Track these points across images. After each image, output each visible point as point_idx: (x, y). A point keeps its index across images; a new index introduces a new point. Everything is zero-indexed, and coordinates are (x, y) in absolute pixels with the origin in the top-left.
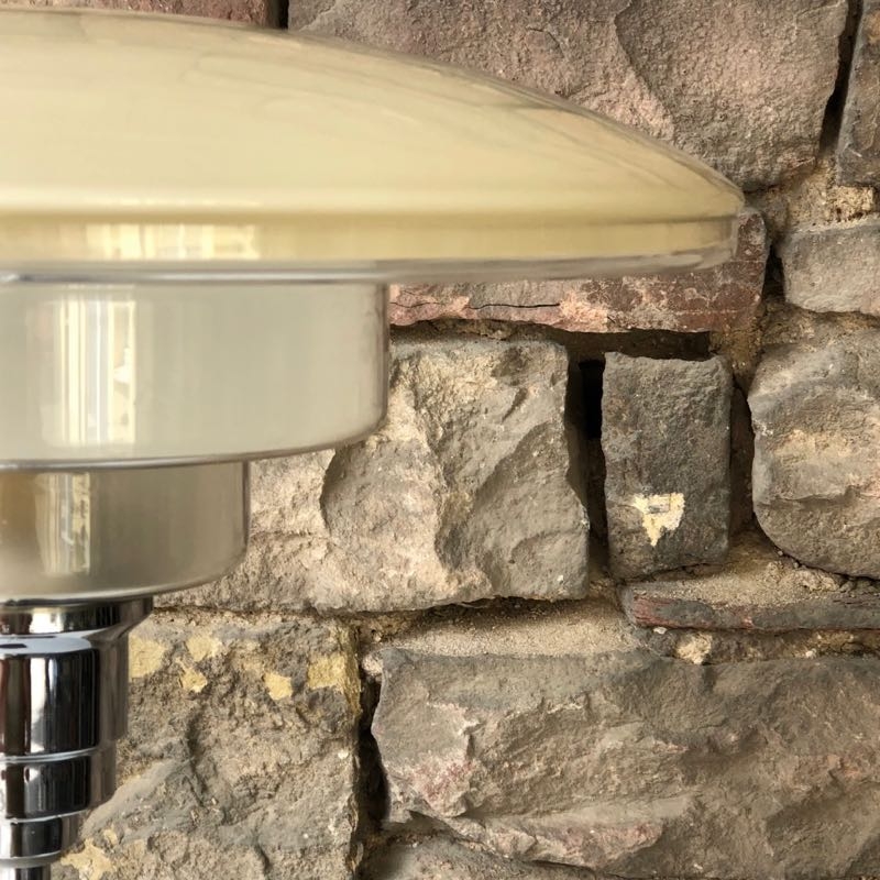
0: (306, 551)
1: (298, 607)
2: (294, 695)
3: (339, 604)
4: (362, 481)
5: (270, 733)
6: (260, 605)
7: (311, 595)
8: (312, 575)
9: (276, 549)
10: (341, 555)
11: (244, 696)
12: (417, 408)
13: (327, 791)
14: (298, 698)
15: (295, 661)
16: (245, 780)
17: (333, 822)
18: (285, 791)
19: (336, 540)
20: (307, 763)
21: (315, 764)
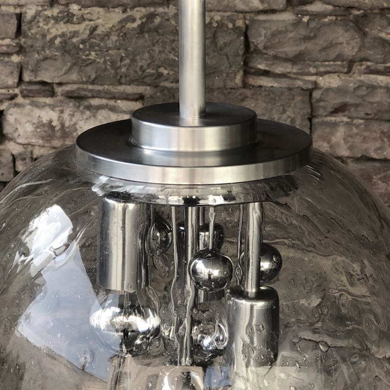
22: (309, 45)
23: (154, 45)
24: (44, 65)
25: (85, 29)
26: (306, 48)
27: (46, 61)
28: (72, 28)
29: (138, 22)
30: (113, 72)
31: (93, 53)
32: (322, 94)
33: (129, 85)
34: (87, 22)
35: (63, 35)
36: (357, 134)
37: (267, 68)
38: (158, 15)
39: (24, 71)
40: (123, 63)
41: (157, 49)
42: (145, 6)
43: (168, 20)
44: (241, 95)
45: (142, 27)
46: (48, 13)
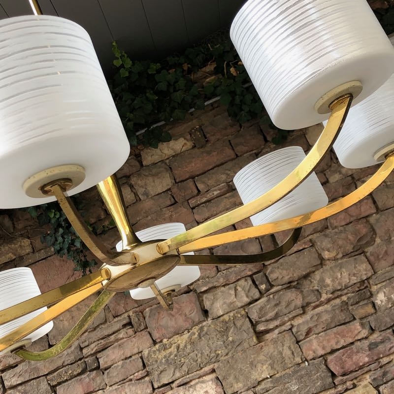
0: (236, 303)
3: (241, 306)
4: (238, 295)
5: (240, 320)
6: (235, 309)
8: (238, 305)
11: (237, 318)
12: (240, 287)
13: (247, 323)
14: (241, 316)
15: (240, 313)
16: (240, 325)
17: (249, 325)
18: (244, 325)
19: (238, 300)
21: (245, 321)
22: (279, 308)
23: (208, 341)
24: (162, 375)
25: (174, 349)
26: (278, 309)
27: (162, 373)
28: (168, 351)
29: (197, 333)
30: (195, 363)
31: (182, 359)
32: (297, 329)
33: (206, 366)
34: (174, 345)
35: (165, 357)
36: (323, 340)
37: (265, 328)
38: (204, 326)
39: (153, 383)
40: (198, 357)
41: (210, 342)
42: (197, 325)
43: (210, 326)
44: (259, 346)
45: (199, 335)
46: (154, 349)
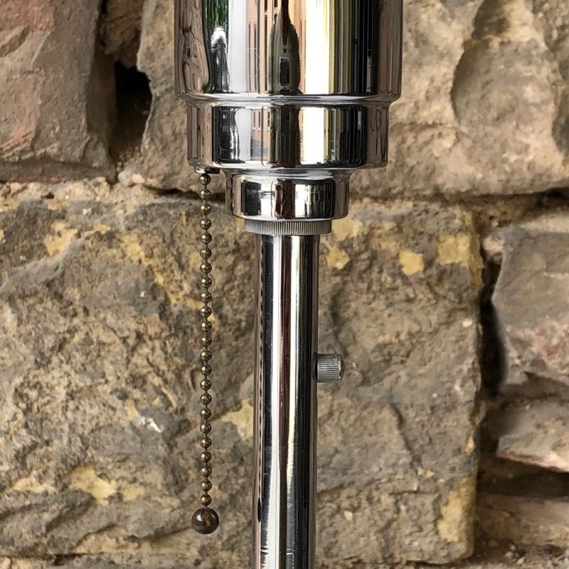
0: (437, 141)
1: (428, 192)
2: (425, 270)
3: (465, 187)
4: (488, 77)
5: (403, 305)
6: (395, 191)
7: (440, 181)
8: (442, 162)
9: (410, 140)
10: (468, 143)
11: (381, 271)
12: (535, 11)
13: (453, 356)
14: (429, 272)
15: (426, 239)
16: (381, 347)
17: (458, 382)
18: (415, 356)
19: (464, 129)
20: (436, 332)
21: (443, 331)
